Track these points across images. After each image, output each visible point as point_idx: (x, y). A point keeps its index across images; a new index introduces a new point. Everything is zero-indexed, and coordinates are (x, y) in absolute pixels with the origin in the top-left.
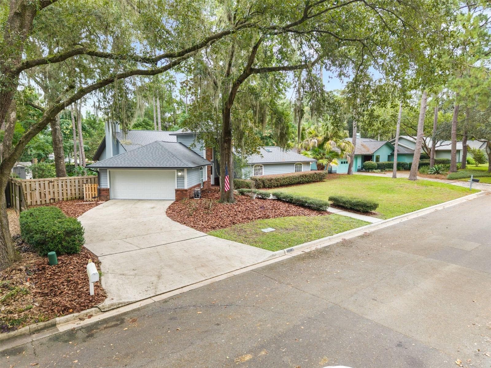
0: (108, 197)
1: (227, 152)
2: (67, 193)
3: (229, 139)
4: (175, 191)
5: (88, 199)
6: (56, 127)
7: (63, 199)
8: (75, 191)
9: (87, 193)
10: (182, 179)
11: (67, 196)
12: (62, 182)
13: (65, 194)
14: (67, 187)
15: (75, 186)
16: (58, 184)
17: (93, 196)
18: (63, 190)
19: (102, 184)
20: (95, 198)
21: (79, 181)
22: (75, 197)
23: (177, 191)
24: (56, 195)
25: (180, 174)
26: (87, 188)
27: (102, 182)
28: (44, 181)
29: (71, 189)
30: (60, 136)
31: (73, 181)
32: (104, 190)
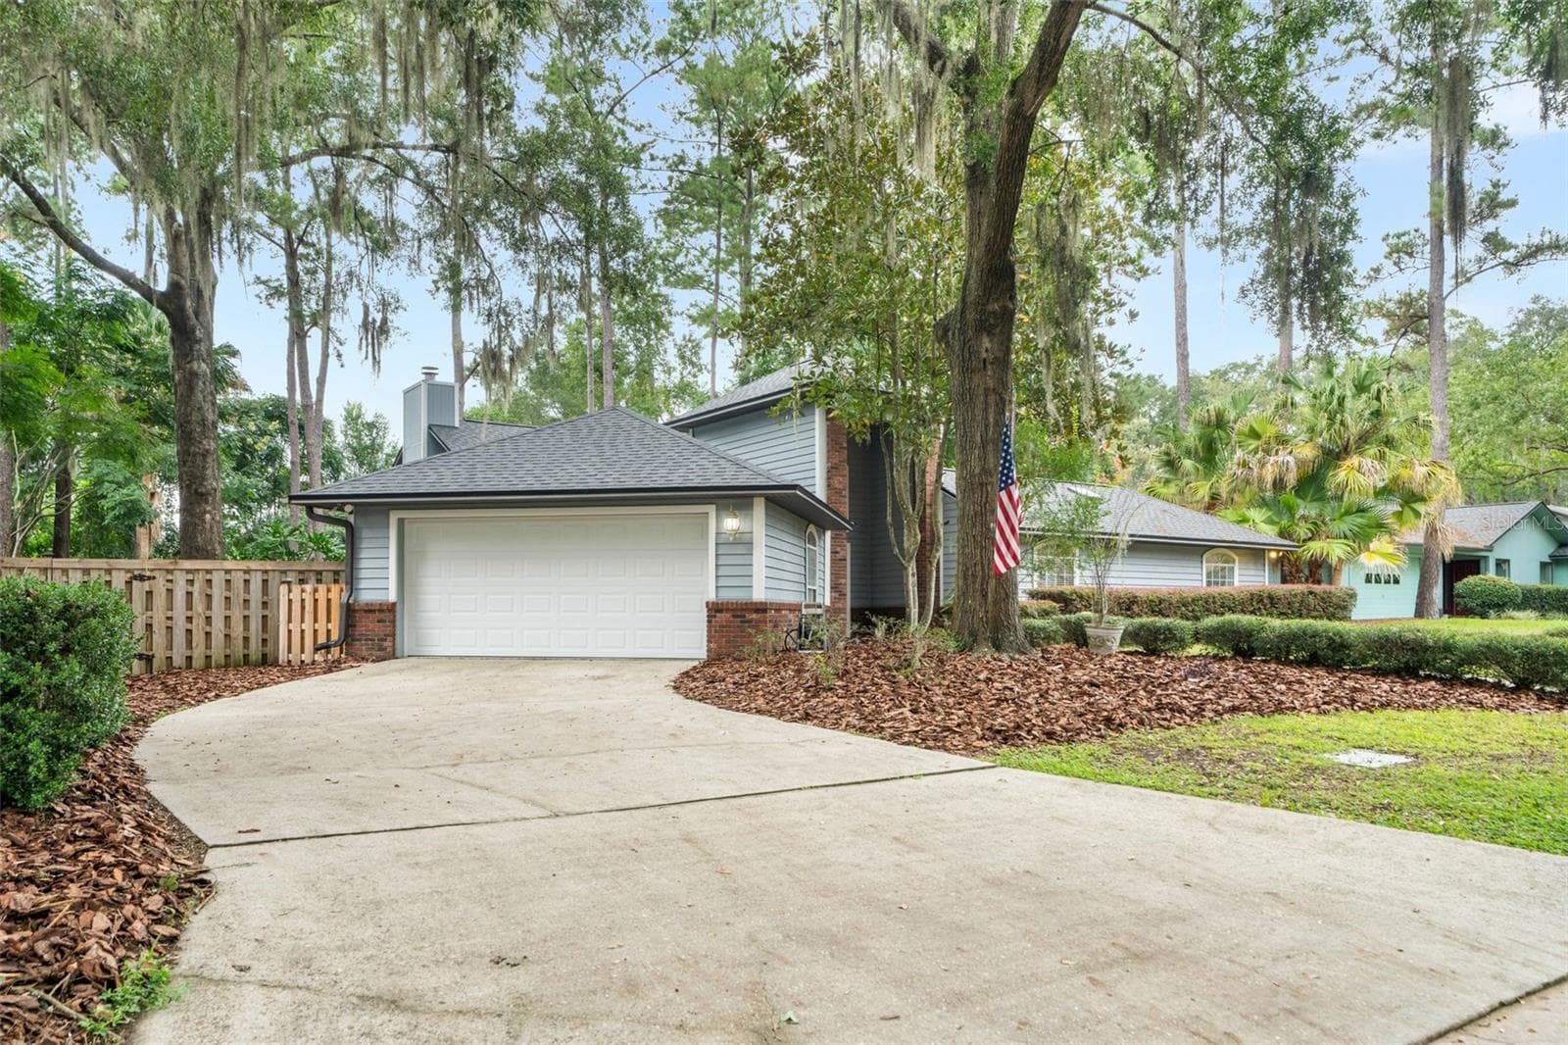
0: (388, 644)
1: (991, 384)
2: (208, 634)
3: (1005, 308)
4: (705, 613)
5: (294, 657)
6: (195, 365)
7: (189, 659)
8: (246, 628)
9: (295, 627)
10: (741, 549)
11: (208, 646)
12: (191, 582)
13: (198, 638)
14: (209, 607)
15: (246, 601)
16: (170, 591)
17: (322, 640)
18: (189, 619)
19: (363, 584)
20: (327, 647)
21: (265, 582)
22: (246, 656)
23: (714, 609)
24: (159, 638)
25: (731, 523)
26: (296, 607)
27: (363, 574)
28: (109, 571)
29: (227, 618)
30: (207, 406)
31: (238, 579)
32: (370, 609)
